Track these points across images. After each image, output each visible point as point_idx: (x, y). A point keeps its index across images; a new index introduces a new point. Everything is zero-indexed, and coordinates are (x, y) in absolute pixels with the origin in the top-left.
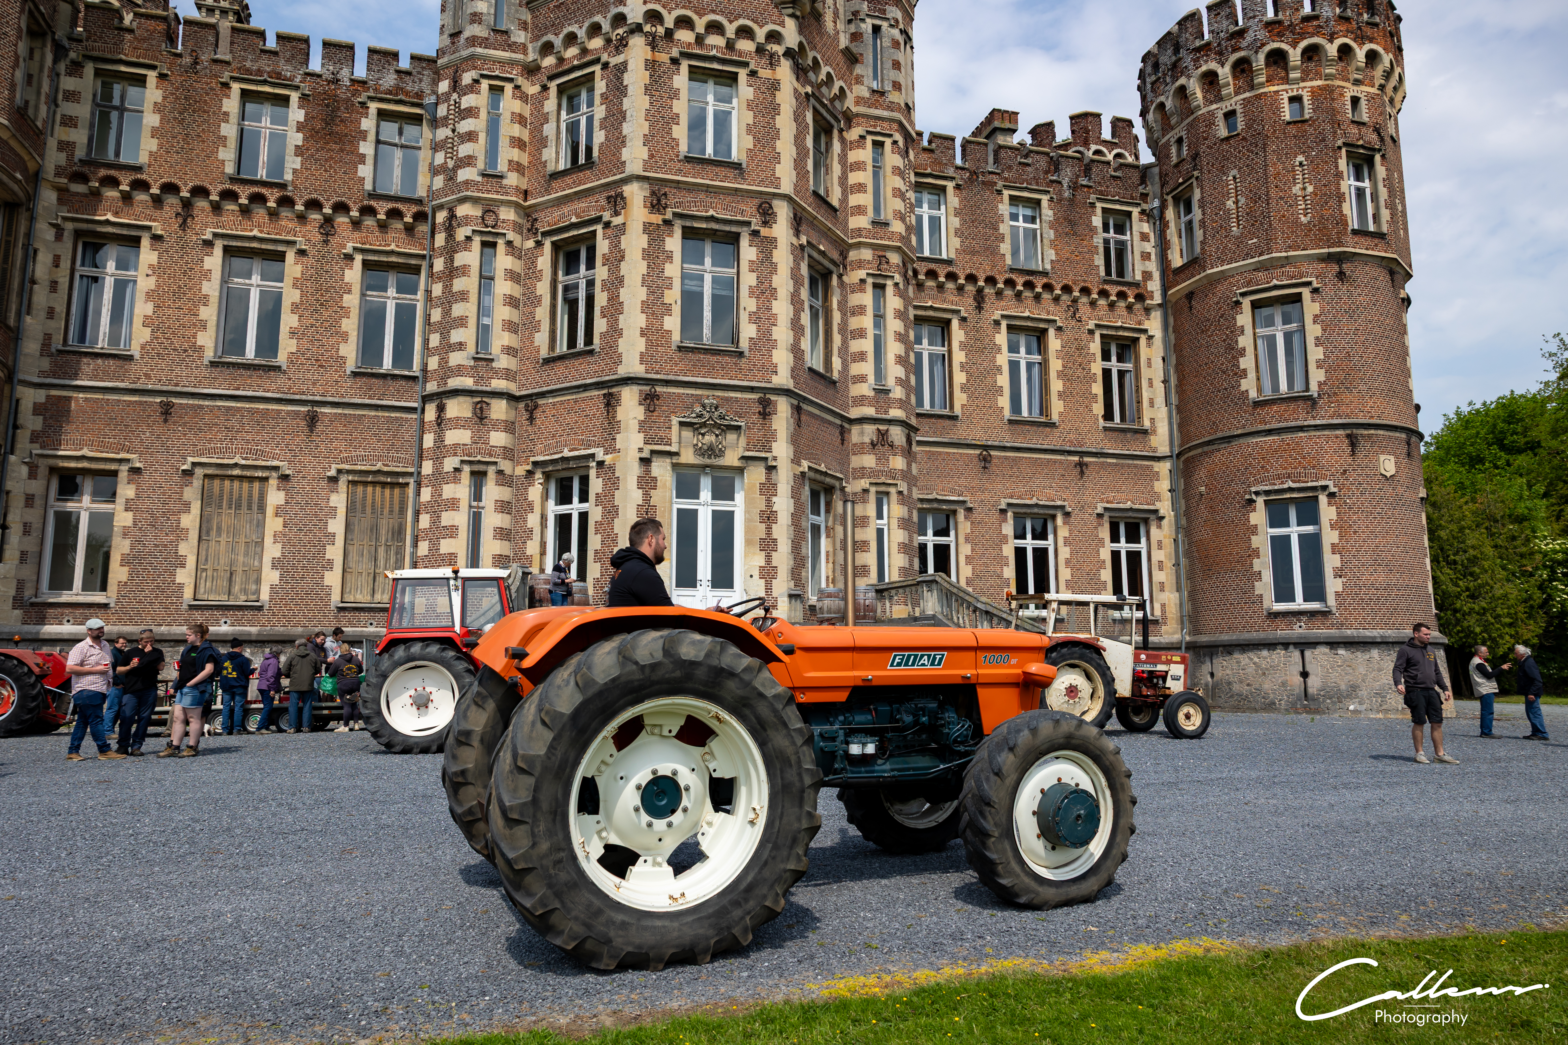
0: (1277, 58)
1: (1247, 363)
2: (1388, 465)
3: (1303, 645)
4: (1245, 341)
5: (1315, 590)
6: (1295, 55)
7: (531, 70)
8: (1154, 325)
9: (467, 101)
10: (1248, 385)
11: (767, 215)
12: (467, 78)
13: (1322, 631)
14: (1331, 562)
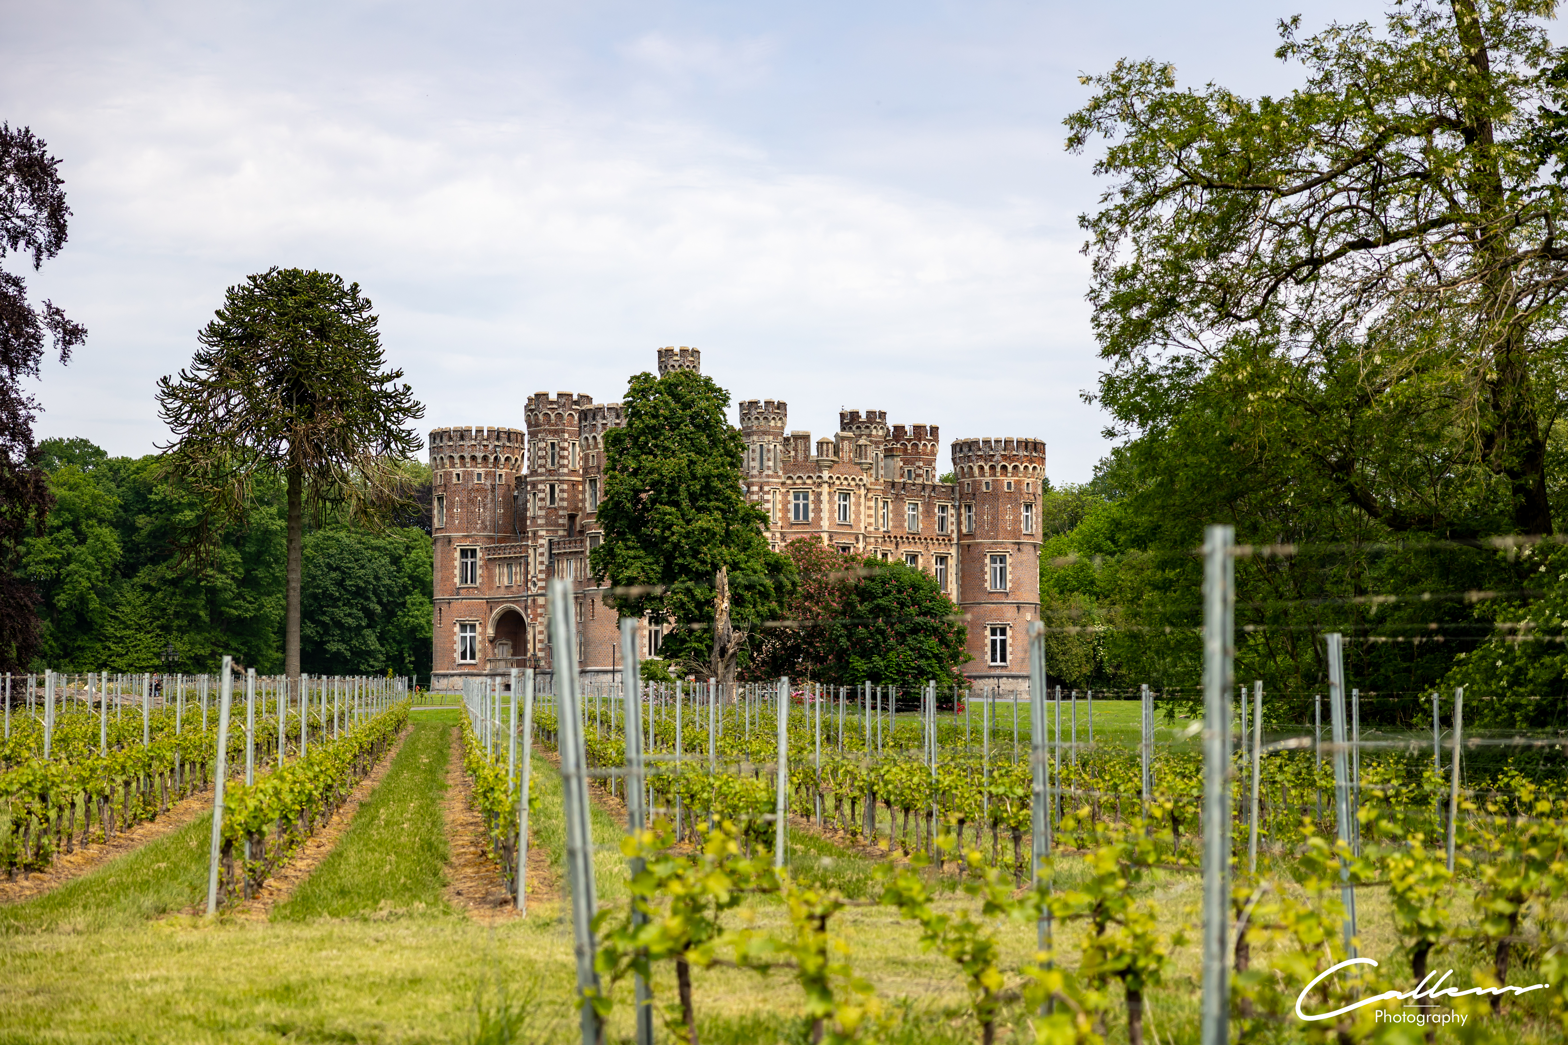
0: (1004, 468)
1: (987, 577)
2: (1028, 617)
3: (999, 677)
4: (987, 569)
5: (1003, 659)
6: (1010, 468)
7: (783, 484)
8: (953, 551)
9: (766, 497)
10: (987, 585)
11: (857, 540)
12: (766, 488)
13: (1005, 673)
14: (1009, 649)
